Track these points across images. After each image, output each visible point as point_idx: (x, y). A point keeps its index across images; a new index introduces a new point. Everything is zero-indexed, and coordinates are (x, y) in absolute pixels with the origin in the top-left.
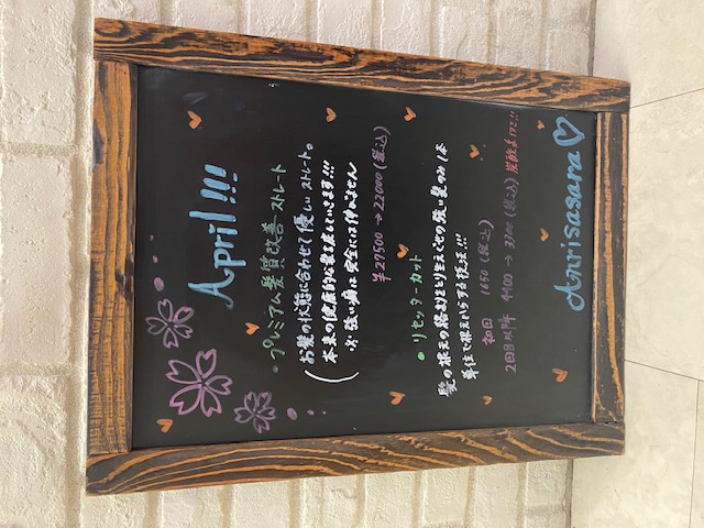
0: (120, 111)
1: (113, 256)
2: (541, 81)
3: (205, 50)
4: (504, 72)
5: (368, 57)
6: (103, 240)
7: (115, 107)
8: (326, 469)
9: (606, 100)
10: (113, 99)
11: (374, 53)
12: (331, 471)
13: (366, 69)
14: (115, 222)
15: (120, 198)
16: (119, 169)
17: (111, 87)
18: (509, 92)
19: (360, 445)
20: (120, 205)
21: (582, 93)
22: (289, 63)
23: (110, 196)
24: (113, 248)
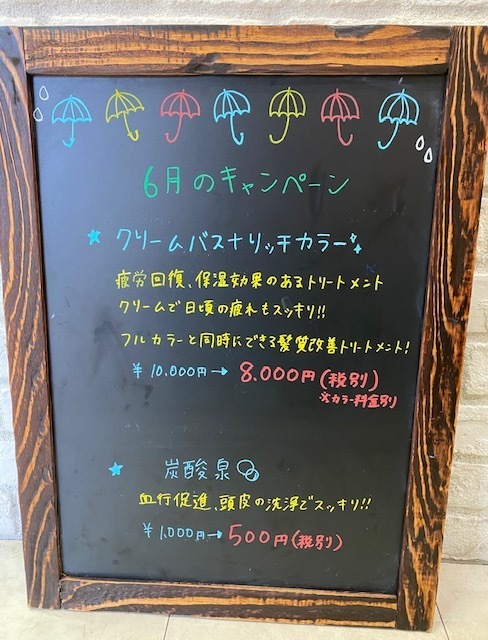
0: (394, 55)
1: (234, 50)
2: (431, 531)
3: (464, 151)
4: (441, 489)
5: (458, 337)
6: (252, 39)
7: (399, 48)
8: (10, 285)
9: (411, 604)
10: (408, 47)
11: (462, 343)
12: (8, 290)
13: (444, 334)
14: (271, 51)
15: (297, 57)
16: (330, 55)
17: (421, 44)
18: (419, 495)
19: (36, 322)
20: (290, 57)
21: (419, 577)
22: (449, 247)
23: (300, 45)
24: (243, 50)
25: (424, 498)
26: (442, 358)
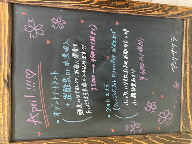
25: (152, 10)
26: (105, 5)
